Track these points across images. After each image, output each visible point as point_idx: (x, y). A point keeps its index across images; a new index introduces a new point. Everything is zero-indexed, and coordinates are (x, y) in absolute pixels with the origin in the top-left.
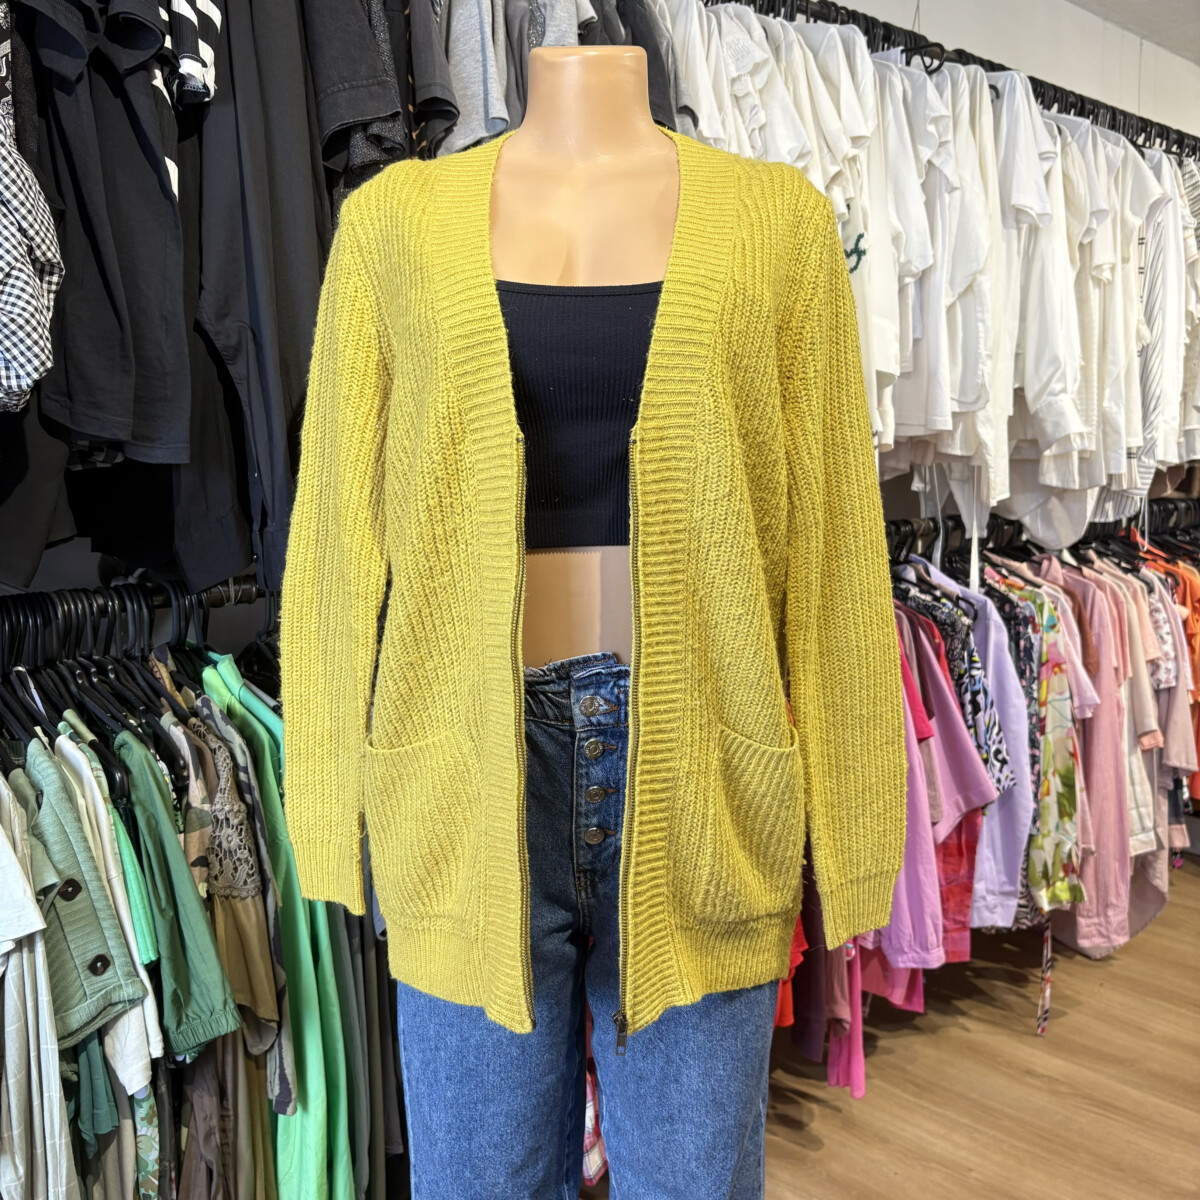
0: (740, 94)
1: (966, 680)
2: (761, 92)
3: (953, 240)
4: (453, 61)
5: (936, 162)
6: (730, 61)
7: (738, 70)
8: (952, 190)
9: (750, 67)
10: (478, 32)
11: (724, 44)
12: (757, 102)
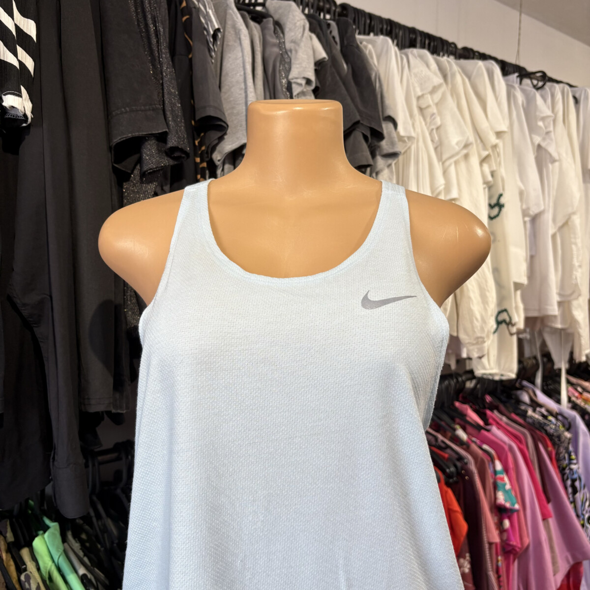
0: (423, 106)
1: (567, 471)
2: (437, 104)
3: (555, 193)
4: (223, 90)
5: (543, 144)
6: (416, 85)
7: (422, 90)
8: (553, 161)
9: (430, 89)
10: (241, 69)
11: (412, 74)
12: (435, 111)
